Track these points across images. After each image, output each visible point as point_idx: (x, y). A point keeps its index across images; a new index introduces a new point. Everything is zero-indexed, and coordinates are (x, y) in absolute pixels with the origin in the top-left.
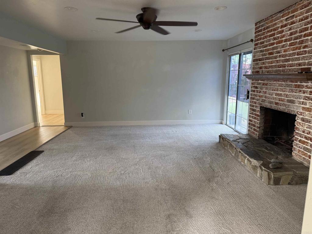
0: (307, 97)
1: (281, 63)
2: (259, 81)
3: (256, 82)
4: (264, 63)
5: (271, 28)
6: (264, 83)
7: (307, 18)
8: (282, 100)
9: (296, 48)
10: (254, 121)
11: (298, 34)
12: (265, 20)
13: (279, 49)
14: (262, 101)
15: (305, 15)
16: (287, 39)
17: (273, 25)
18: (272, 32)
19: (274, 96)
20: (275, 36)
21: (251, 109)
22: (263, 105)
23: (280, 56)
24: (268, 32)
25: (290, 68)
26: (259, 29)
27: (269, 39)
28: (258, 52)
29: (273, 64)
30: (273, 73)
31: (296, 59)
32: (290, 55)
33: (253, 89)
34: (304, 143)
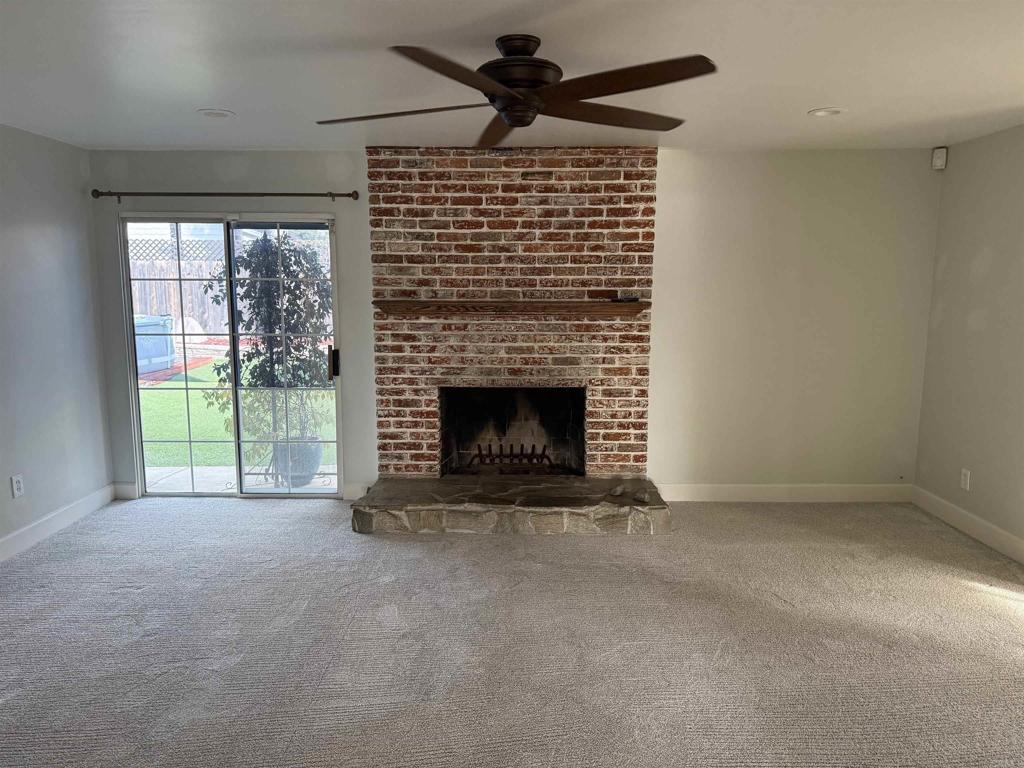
0: (614, 348)
1: (519, 276)
2: (417, 318)
3: (405, 321)
4: (437, 271)
5: (458, 180)
6: (450, 325)
7: (596, 189)
8: (535, 362)
9: (570, 248)
10: (412, 434)
11: (570, 218)
12: (428, 151)
13: (503, 242)
14: (448, 373)
15: (588, 182)
16: (532, 222)
17: (471, 176)
18: (468, 194)
19: (503, 354)
20: (481, 207)
21: (388, 401)
22: (456, 381)
23: (510, 259)
24: (447, 188)
25: (553, 289)
26: (395, 170)
27: (456, 210)
28: (397, 235)
29: (481, 277)
30: (488, 299)
31: (571, 271)
32: (549, 260)
33: (389, 342)
34: (617, 437)
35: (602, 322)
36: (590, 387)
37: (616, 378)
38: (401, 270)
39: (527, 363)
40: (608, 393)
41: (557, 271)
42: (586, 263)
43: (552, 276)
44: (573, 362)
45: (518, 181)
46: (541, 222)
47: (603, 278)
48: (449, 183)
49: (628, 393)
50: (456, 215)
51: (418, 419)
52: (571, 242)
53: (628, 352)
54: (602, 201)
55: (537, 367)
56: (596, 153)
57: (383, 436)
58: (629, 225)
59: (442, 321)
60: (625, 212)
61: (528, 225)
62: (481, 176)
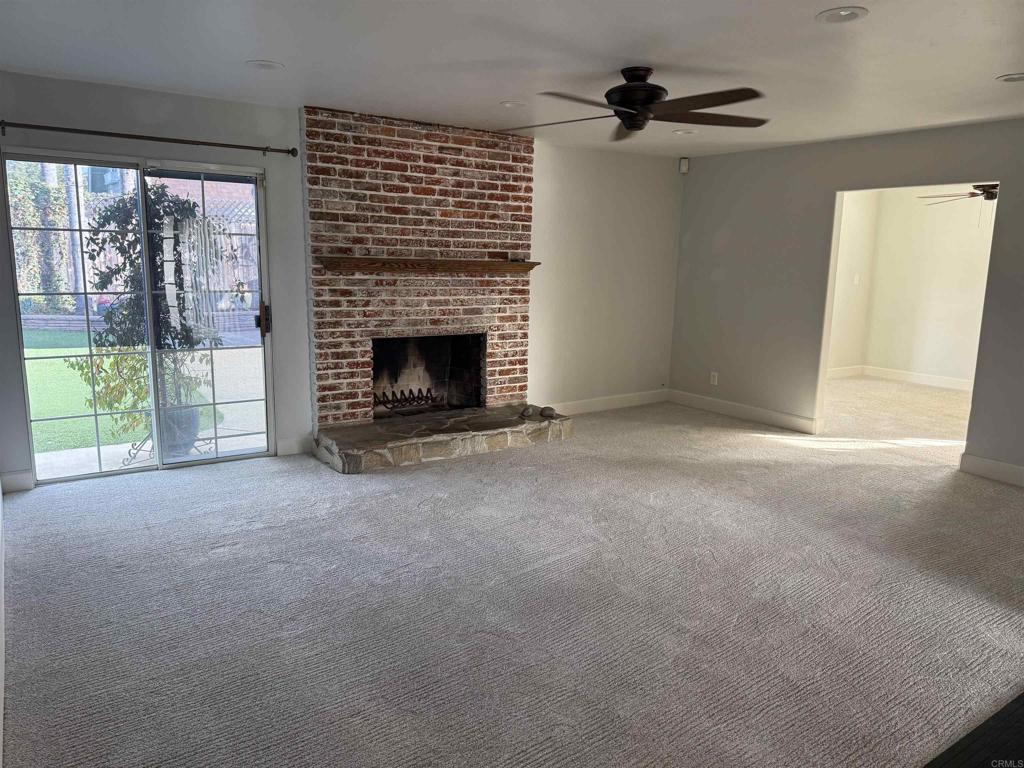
0: (506, 299)
1: (436, 238)
2: (353, 274)
3: (341, 277)
4: (369, 230)
5: (388, 147)
6: (381, 281)
7: (493, 167)
8: (450, 313)
9: (475, 215)
10: (349, 384)
11: (475, 190)
12: (362, 117)
13: (424, 207)
14: (380, 326)
15: (487, 160)
16: (446, 191)
17: (399, 145)
18: (395, 161)
19: (425, 307)
20: (406, 174)
21: (326, 354)
22: (388, 332)
23: (430, 222)
24: (378, 153)
25: (462, 249)
26: (332, 131)
27: (387, 174)
28: (333, 194)
29: (408, 237)
30: (412, 257)
31: (476, 235)
32: (460, 225)
33: (327, 297)
34: (508, 372)
35: (498, 279)
36: (490, 332)
37: (507, 324)
38: (337, 228)
39: (444, 315)
40: (502, 337)
41: (464, 234)
42: (487, 228)
43: (462, 239)
44: (478, 312)
45: (436, 154)
46: (453, 191)
47: (498, 241)
48: (380, 148)
49: (515, 336)
50: (386, 179)
51: (355, 370)
52: (476, 210)
53: (515, 303)
54: (498, 178)
55: (451, 317)
56: (493, 137)
57: (323, 388)
58: (516, 199)
59: (374, 277)
60: (514, 189)
61: (444, 193)
62: (406, 145)
